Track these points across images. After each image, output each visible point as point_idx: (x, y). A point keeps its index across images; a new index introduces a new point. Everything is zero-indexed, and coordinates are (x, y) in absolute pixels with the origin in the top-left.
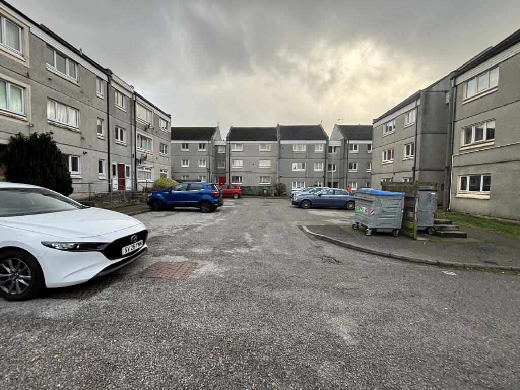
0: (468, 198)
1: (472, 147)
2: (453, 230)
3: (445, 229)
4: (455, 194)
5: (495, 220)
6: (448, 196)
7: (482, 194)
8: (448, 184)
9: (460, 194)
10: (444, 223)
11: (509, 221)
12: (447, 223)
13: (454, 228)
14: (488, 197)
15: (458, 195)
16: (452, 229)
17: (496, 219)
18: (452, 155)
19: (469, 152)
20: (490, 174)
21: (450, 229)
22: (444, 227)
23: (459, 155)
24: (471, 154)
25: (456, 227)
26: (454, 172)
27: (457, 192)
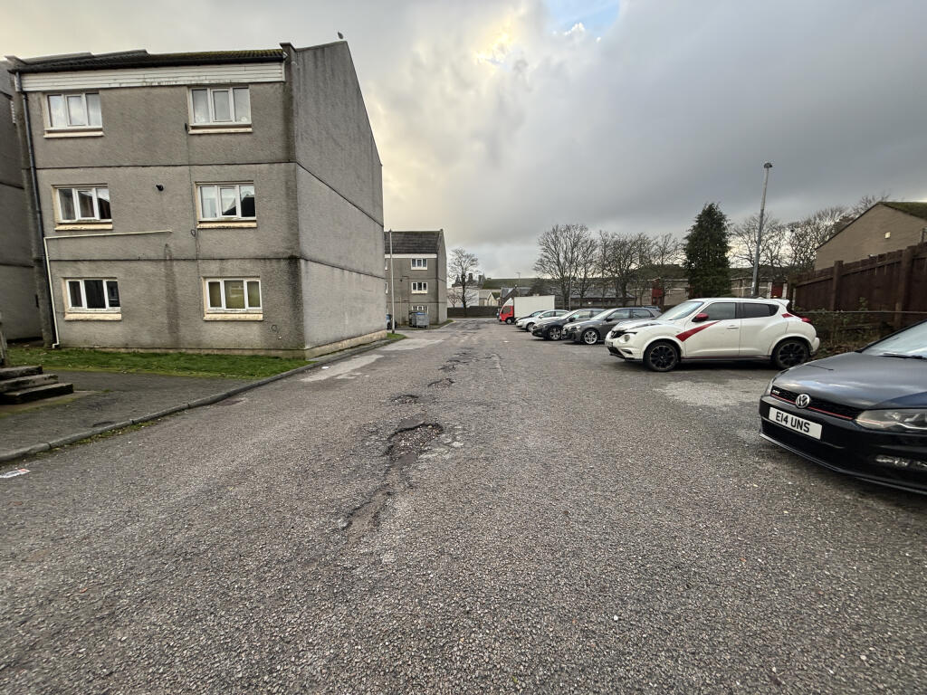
0: (88, 321)
1: (79, 227)
2: (44, 385)
3: (26, 386)
4: (64, 314)
5: (134, 352)
6: (50, 320)
7: (109, 313)
8: (46, 296)
9: (73, 313)
10: (22, 375)
11: (151, 351)
12: (31, 373)
13: (45, 379)
14: (119, 317)
15: (69, 317)
16: (41, 383)
17: (136, 350)
18: (43, 236)
19: (75, 235)
20: (115, 278)
21: (37, 384)
22: (23, 382)
23: (57, 239)
24: (78, 240)
25: (51, 377)
26: (54, 271)
27: (67, 310)
